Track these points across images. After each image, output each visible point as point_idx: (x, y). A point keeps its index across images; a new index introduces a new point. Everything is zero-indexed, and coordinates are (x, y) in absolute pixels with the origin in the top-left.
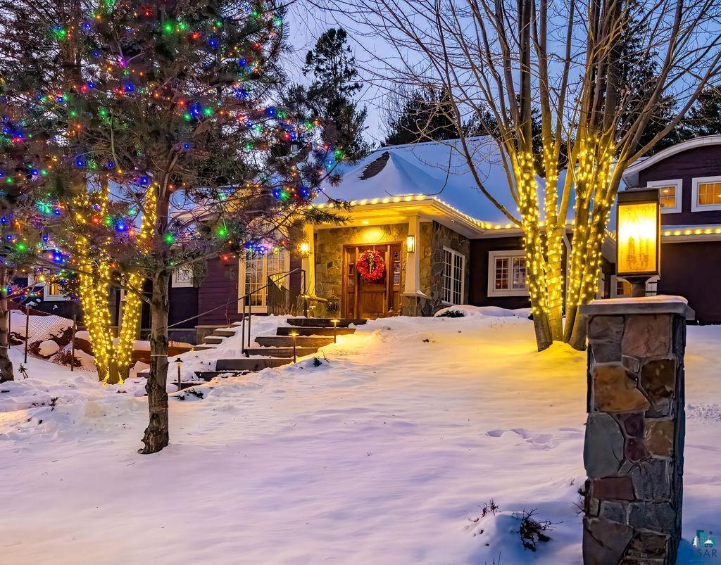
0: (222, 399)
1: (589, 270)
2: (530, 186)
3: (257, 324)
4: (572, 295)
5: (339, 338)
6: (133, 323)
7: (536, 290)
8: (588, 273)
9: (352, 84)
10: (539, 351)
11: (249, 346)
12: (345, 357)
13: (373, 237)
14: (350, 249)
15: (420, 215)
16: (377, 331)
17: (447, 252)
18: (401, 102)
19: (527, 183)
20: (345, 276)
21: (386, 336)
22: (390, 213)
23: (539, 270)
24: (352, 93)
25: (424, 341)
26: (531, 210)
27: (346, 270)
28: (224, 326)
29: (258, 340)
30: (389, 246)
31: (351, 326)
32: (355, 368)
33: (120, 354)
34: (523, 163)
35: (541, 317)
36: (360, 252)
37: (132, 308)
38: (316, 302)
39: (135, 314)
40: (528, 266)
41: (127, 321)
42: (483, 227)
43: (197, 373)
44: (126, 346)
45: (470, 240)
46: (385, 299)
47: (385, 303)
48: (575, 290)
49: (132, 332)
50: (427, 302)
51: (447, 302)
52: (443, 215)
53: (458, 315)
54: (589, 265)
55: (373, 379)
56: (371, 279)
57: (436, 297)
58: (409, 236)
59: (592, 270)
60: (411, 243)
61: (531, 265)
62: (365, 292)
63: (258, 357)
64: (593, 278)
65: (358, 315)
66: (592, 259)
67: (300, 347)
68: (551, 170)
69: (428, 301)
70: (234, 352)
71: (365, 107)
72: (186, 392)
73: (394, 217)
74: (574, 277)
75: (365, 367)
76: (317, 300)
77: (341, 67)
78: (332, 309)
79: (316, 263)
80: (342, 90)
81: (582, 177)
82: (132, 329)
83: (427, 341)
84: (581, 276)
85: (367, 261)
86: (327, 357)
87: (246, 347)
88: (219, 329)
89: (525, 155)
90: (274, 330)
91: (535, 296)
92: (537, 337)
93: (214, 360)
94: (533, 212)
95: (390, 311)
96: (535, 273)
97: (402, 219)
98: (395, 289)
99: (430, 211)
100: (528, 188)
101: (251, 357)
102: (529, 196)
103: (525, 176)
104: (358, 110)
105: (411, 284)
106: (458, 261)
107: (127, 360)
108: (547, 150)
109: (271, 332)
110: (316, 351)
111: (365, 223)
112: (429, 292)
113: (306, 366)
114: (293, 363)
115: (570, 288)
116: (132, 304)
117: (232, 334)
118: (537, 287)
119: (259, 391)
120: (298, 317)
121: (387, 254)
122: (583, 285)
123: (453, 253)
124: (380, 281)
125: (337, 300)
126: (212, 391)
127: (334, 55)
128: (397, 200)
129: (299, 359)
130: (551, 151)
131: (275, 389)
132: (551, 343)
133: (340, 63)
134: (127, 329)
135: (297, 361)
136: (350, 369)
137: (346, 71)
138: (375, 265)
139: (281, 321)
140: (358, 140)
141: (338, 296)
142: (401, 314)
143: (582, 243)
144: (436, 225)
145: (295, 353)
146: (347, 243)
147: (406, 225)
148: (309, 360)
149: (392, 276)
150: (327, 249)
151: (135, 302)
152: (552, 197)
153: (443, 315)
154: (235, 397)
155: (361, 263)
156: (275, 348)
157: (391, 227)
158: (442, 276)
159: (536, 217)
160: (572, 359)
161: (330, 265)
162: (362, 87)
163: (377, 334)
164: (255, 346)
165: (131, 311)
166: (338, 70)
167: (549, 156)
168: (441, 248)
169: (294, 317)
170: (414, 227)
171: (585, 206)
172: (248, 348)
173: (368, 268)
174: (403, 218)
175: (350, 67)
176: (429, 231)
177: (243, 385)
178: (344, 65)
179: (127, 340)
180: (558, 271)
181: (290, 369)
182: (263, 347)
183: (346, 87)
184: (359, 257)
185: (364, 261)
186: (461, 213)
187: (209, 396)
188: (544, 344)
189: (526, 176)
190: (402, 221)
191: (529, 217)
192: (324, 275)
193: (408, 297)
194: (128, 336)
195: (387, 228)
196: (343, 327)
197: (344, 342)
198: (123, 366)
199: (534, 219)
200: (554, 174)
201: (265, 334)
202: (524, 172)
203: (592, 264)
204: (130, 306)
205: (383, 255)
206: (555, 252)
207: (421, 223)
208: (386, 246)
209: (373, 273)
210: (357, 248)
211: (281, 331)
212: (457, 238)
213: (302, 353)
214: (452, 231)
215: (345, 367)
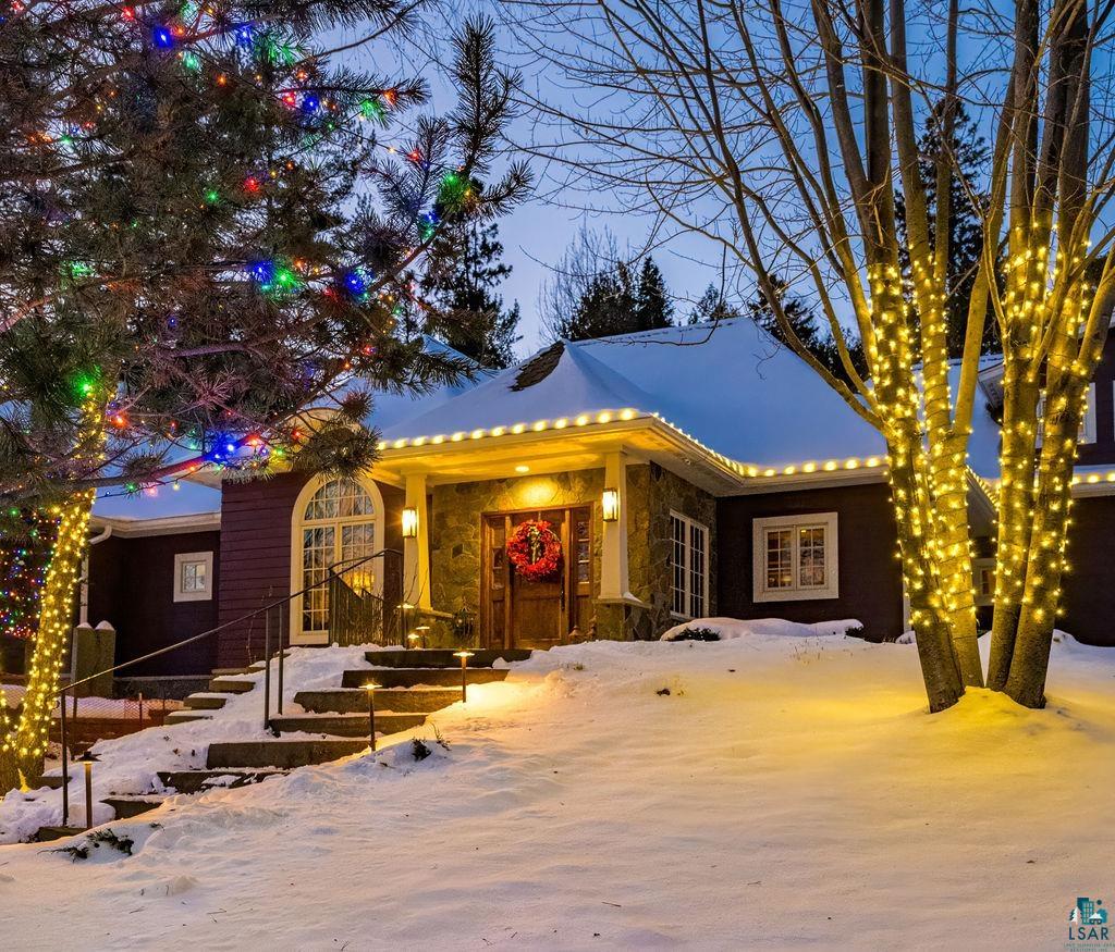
0: (178, 855)
1: (1047, 521)
2: (897, 339)
3: (302, 664)
4: (1008, 582)
5: (472, 689)
6: (53, 669)
7: (920, 572)
8: (1046, 528)
9: (494, 266)
10: (933, 710)
11: (280, 712)
12: (483, 735)
13: (539, 496)
14: (495, 520)
15: (626, 450)
16: (554, 674)
17: (677, 521)
18: (575, 291)
19: (891, 332)
20: (487, 571)
21: (575, 684)
22: (571, 447)
23: (926, 527)
24: (494, 280)
25: (660, 693)
26: (901, 392)
27: (487, 560)
28: (231, 670)
29: (302, 698)
30: (567, 513)
31: (499, 663)
32: (508, 764)
33: (24, 733)
34: (879, 290)
35: (935, 634)
36: (514, 524)
37: (50, 638)
38: (433, 620)
39: (56, 651)
40: (900, 517)
41: (40, 665)
42: (742, 472)
43: (163, 776)
44: (37, 717)
45: (718, 499)
46: (563, 610)
47: (562, 618)
48: (1014, 569)
49: (51, 686)
50: (643, 613)
51: (679, 615)
52: (670, 450)
53: (710, 636)
54: (1047, 510)
55: (551, 789)
56: (535, 573)
57: (659, 605)
58: (605, 490)
59: (1054, 522)
60: (610, 503)
61: (908, 517)
62: (525, 599)
63: (299, 736)
64: (1058, 540)
65: (512, 644)
66: (1053, 496)
67: (389, 713)
68: (933, 311)
69: (645, 612)
70: (248, 725)
71: (516, 305)
72: (91, 836)
73: (577, 457)
74: (1009, 541)
75: (531, 760)
76: (434, 616)
77: (476, 239)
78: (463, 633)
79: (432, 548)
80: (476, 275)
81: (1020, 312)
82: (50, 682)
83: (666, 692)
84: (1028, 537)
85: (527, 541)
86: (444, 736)
87: (273, 714)
88: (221, 678)
89: (884, 270)
90: (336, 678)
91: (918, 586)
92: (926, 678)
93: (202, 745)
94: (907, 396)
95: (574, 633)
96: (917, 532)
97: (590, 459)
98: (581, 592)
99: (646, 442)
100: (893, 344)
101: (285, 737)
102: (895, 361)
103: (885, 316)
104: (505, 310)
105: (613, 580)
106: (697, 537)
107: (38, 744)
108: (920, 270)
109: (330, 682)
110: (421, 721)
111: (522, 469)
112: (646, 595)
113: (398, 760)
114: (369, 749)
115: (1000, 565)
116: (51, 631)
117: (249, 687)
118: (923, 563)
119: (273, 831)
120: (389, 648)
121: (565, 527)
122: (1033, 556)
123: (688, 522)
124: (554, 578)
125: (471, 615)
126: (156, 834)
127: (465, 221)
128: (582, 420)
129: (384, 742)
130: (930, 270)
131: (313, 824)
132: (962, 692)
133: (474, 233)
134: (39, 681)
135: (378, 748)
136: (496, 765)
137: (484, 246)
138: (542, 548)
139: (353, 657)
140: (505, 358)
141: (475, 607)
142: (594, 637)
143: (1025, 462)
144: (656, 469)
145: (373, 727)
146: (489, 509)
147: (601, 472)
148: (401, 746)
149: (574, 567)
150: (452, 522)
151: (57, 625)
152: (939, 368)
153: (679, 638)
154: (207, 849)
155: (516, 546)
156: (336, 715)
157: (571, 477)
158: (668, 564)
159: (914, 406)
160: (1024, 729)
161: (457, 551)
162: (509, 270)
163: (556, 680)
164: (294, 711)
165: (47, 645)
166: (470, 245)
167: (927, 282)
168: (666, 512)
169: (381, 649)
170: (615, 474)
171: (1030, 377)
172: (279, 717)
173: (530, 553)
174: (593, 457)
175: (490, 240)
176: (643, 480)
177: (238, 815)
178: (480, 237)
179: (38, 704)
180: (961, 530)
181: (357, 767)
182: (312, 715)
183: (484, 272)
184: (512, 533)
185: (522, 541)
186: (703, 446)
187: (145, 848)
188: (944, 696)
189: (887, 317)
190: (593, 463)
191: (898, 408)
192: (447, 571)
193: (608, 606)
194: (41, 696)
195: (563, 478)
196: (482, 667)
197: (483, 699)
198: (29, 757)
199: (908, 413)
200: (939, 320)
201: (319, 685)
202: (883, 308)
203: (1055, 507)
204: (47, 635)
205: (557, 529)
206: (952, 488)
207: (627, 467)
208: (562, 511)
209: (538, 563)
210: (508, 518)
211: (352, 678)
212: (693, 494)
213: (390, 727)
214: (683, 481)
215: (484, 759)
